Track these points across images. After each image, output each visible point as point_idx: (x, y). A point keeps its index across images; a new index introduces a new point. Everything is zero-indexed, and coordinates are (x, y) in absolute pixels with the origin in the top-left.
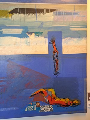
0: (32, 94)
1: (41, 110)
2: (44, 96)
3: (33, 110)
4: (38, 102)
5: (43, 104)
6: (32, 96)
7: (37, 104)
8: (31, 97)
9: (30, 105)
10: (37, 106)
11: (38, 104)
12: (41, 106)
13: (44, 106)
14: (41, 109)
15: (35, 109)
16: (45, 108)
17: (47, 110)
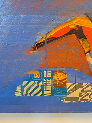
0: (39, 40)
1: (69, 96)
2: (87, 50)
3: (43, 94)
4: (60, 72)
5: (78, 79)
6: (39, 45)
7: (55, 77)
8: (34, 49)
9: (30, 78)
10: (55, 85)
11: (59, 77)
12: (68, 85)
13: (80, 86)
14: (69, 93)
15: (48, 93)
16: (83, 91)
17: (87, 97)
